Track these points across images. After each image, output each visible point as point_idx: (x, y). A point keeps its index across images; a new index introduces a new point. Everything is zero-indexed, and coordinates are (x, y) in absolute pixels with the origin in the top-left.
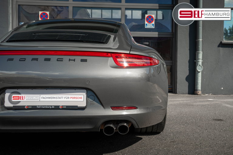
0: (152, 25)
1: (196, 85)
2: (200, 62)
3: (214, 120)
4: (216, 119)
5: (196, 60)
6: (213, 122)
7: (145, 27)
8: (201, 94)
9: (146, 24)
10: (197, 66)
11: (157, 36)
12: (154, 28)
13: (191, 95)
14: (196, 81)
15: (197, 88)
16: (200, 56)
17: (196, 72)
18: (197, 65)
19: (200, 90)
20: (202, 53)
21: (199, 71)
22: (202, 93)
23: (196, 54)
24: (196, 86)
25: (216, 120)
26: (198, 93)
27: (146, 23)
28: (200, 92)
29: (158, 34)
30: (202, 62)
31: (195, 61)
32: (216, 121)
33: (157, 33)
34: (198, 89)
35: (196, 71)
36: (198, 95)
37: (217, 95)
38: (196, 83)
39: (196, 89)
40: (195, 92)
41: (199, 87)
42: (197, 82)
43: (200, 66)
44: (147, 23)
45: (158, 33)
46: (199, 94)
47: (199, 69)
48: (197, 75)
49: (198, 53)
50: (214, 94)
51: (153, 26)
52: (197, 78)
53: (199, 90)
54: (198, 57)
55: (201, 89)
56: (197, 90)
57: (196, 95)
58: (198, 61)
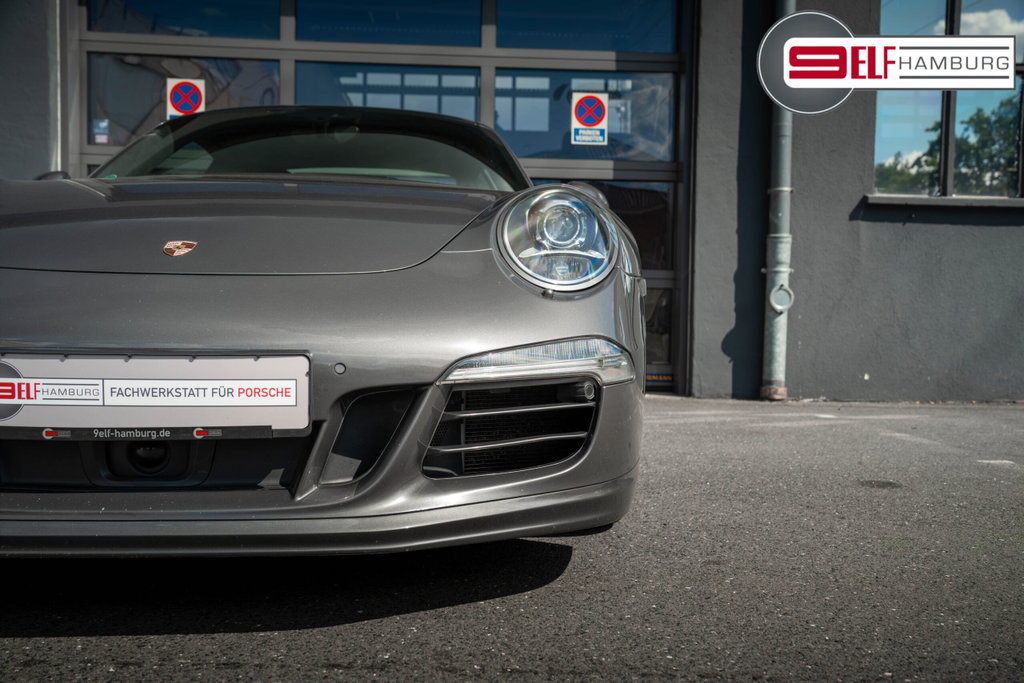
0: (598, 133)
1: (766, 361)
2: (784, 275)
3: (863, 484)
4: (871, 482)
5: (765, 265)
6: (862, 492)
7: (573, 142)
8: (785, 397)
9: (577, 131)
10: (770, 291)
11: (609, 174)
12: (605, 143)
13: (746, 402)
14: (766, 348)
15: (771, 373)
16: (785, 252)
17: (769, 314)
18: (773, 285)
19: (783, 384)
20: (790, 240)
21: (779, 307)
22: (789, 395)
23: (769, 243)
24: (766, 369)
25: (870, 484)
26: (776, 392)
27: (575, 124)
28: (781, 392)
29: (615, 170)
30: (790, 274)
31: (763, 270)
32: (873, 487)
33: (610, 164)
34: (773, 379)
35: (767, 309)
36: (774, 403)
37: (846, 404)
38: (766, 355)
39: (765, 377)
40: (763, 389)
41: (779, 370)
42: (771, 353)
43: (781, 292)
44: (581, 126)
45: (615, 164)
46: (777, 397)
47: (780, 301)
48: (772, 326)
49: (777, 241)
50: (835, 400)
51: (601, 138)
52: (772, 336)
53: (779, 383)
54: (775, 253)
55: (786, 378)
56: (770, 383)
57: (767, 403)
58: (777, 269)
